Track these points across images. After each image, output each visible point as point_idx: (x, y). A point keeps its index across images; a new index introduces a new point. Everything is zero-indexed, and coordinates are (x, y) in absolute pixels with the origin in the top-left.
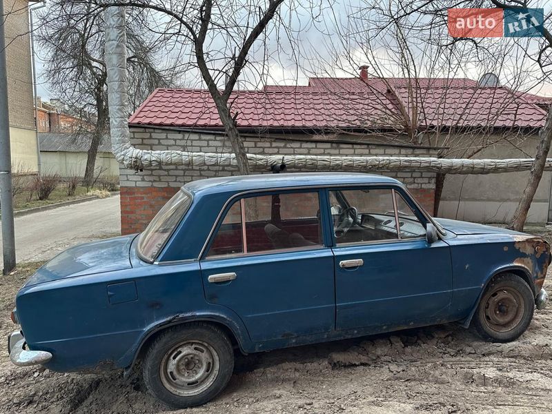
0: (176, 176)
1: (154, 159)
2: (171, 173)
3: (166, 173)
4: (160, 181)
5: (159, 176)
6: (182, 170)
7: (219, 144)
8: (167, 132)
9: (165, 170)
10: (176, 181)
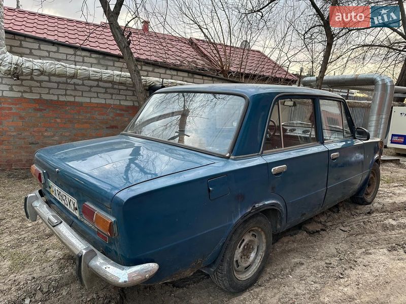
0: (50, 89)
1: (36, 68)
2: (44, 84)
3: (39, 84)
4: (31, 92)
5: (31, 87)
6: (56, 82)
7: (94, 61)
8: (40, 42)
9: (37, 81)
10: (48, 93)
